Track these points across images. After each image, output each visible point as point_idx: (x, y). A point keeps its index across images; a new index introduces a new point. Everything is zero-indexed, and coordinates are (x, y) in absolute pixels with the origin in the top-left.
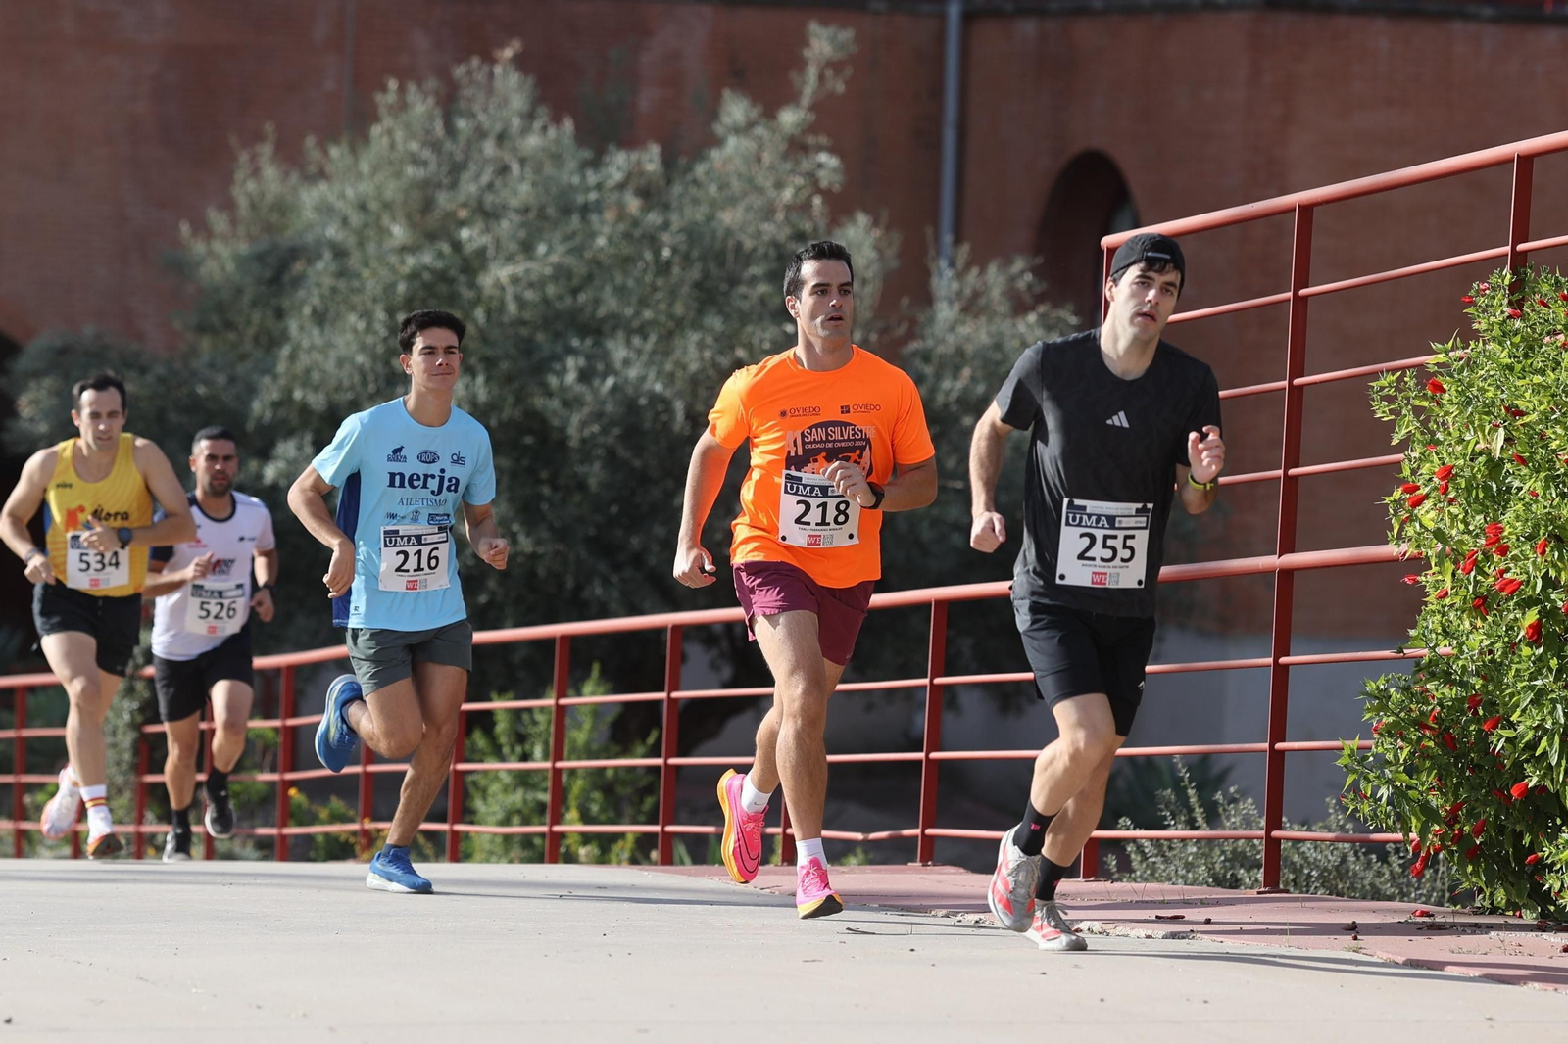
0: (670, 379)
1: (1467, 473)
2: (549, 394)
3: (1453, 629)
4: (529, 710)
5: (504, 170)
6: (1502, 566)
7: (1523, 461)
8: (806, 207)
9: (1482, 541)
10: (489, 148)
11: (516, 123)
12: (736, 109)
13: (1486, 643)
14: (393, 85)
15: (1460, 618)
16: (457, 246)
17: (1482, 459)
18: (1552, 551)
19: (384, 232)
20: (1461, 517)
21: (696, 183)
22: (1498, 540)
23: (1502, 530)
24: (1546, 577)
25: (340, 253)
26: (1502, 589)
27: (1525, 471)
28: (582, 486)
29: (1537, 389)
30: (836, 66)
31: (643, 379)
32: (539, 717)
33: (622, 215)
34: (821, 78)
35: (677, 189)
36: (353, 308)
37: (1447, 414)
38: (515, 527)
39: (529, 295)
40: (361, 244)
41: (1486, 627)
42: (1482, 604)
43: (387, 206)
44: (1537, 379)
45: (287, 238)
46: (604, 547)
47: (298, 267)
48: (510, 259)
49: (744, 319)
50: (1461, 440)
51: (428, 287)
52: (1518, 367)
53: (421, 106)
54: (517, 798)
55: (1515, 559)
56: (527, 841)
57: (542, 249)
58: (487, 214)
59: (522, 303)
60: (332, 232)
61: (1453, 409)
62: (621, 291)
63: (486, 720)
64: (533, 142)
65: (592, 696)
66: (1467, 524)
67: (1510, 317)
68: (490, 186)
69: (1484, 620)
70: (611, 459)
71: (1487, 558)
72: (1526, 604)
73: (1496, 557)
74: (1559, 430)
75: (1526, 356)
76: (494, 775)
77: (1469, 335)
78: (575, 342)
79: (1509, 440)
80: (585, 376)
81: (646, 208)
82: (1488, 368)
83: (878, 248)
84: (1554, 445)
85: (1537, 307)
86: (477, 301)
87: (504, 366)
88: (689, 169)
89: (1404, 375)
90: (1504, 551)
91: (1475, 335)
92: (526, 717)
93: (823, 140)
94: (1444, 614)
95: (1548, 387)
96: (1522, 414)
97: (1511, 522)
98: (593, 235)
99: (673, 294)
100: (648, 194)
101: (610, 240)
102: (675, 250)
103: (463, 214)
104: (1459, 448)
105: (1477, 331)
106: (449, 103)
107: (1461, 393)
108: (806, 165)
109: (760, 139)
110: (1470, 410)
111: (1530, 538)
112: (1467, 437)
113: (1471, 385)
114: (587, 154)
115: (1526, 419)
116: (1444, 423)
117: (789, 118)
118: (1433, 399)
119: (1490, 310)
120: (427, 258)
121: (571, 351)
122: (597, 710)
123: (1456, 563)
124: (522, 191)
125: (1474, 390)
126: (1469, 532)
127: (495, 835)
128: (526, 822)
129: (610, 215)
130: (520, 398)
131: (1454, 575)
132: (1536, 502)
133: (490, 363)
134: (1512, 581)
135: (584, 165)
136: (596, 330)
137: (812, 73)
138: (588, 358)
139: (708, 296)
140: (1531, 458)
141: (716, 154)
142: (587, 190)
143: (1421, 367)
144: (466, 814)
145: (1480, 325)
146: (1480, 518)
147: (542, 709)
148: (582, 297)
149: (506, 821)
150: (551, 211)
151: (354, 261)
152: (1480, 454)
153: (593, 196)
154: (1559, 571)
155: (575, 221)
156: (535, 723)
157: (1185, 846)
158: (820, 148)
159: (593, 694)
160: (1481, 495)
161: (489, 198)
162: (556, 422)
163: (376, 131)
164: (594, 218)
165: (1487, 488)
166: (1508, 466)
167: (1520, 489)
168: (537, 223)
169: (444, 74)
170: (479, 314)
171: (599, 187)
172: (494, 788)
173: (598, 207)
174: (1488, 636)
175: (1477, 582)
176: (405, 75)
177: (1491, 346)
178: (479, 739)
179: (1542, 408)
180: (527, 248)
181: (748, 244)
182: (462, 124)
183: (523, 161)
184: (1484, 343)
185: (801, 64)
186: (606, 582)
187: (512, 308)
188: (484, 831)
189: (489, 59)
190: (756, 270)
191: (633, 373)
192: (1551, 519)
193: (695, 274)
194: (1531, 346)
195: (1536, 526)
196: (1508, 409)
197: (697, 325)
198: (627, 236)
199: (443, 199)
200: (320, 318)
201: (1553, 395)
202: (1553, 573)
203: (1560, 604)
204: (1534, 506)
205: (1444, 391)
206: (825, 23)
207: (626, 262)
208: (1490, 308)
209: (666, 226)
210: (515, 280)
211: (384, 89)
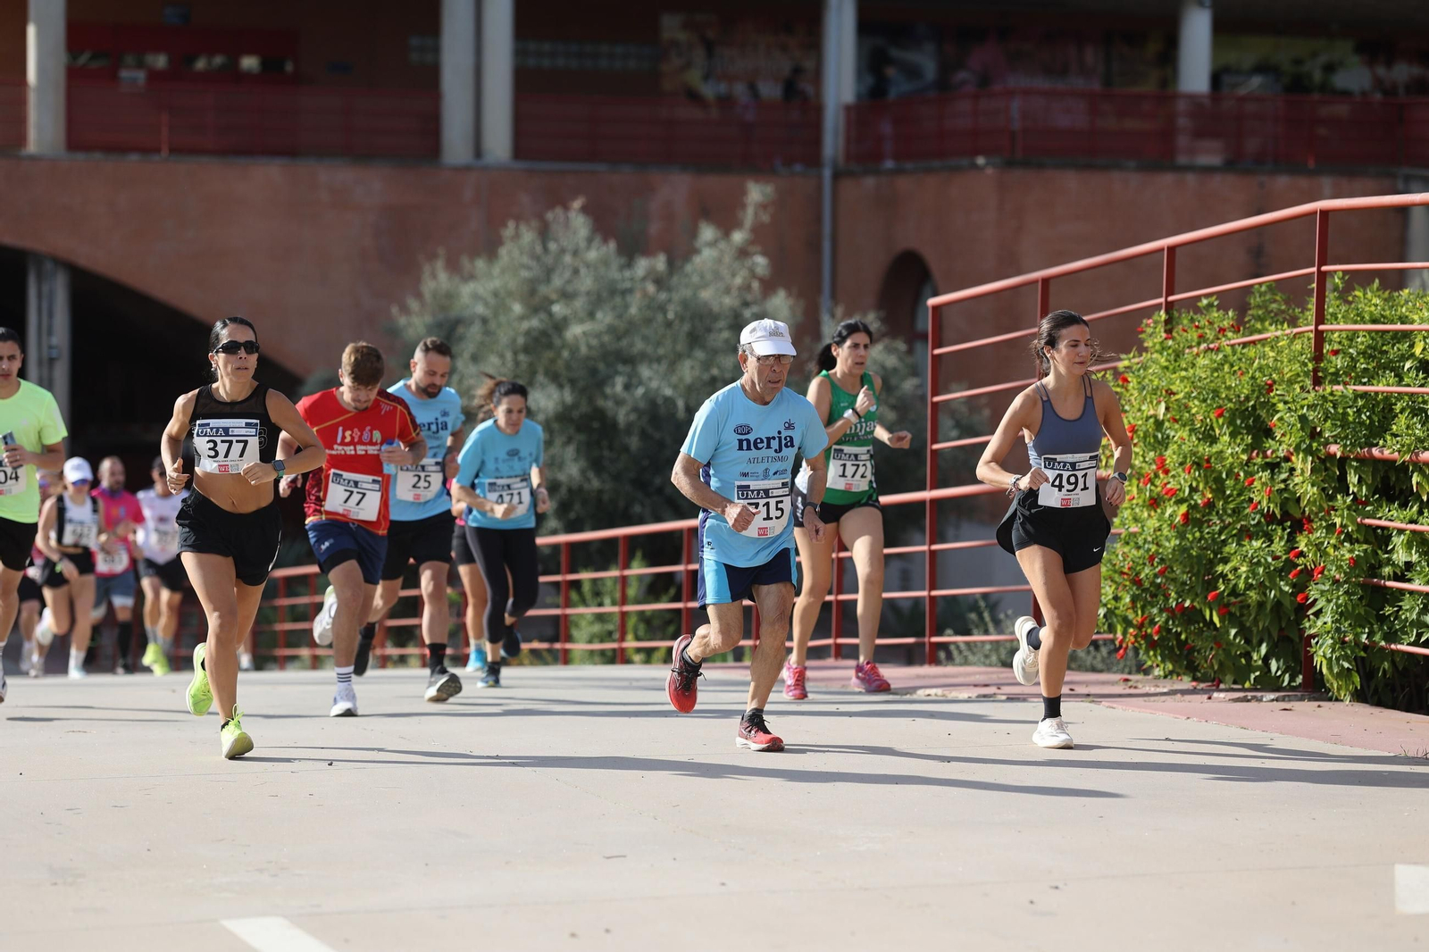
0: (675, 387)
1: (1144, 428)
2: (606, 397)
3: (1138, 518)
4: (601, 579)
5: (576, 272)
6: (1165, 481)
7: (1176, 421)
8: (748, 288)
9: (1154, 467)
10: (568, 259)
11: (583, 244)
12: (707, 233)
13: (1157, 525)
14: (511, 224)
15: (1142, 511)
16: (550, 314)
17: (1152, 420)
18: (1195, 471)
19: (508, 309)
20: (1141, 453)
21: (687, 275)
22: (1163, 466)
23: (1165, 460)
24: (1191, 486)
25: (484, 321)
26: (1166, 494)
27: (1177, 426)
28: (626, 449)
29: (1183, 379)
30: (763, 206)
31: (658, 389)
32: (609, 584)
33: (645, 294)
34: (756, 214)
35: (675, 279)
36: (493, 352)
37: (1132, 395)
38: (591, 475)
39: (594, 342)
40: (496, 315)
41: (1157, 515)
42: (1154, 503)
43: (510, 294)
44: (1183, 373)
45: (454, 313)
46: (641, 484)
47: (461, 330)
48: (582, 321)
49: (715, 352)
50: (1139, 410)
51: (536, 340)
52: (1171, 367)
53: (528, 236)
54: (597, 628)
55: (1173, 476)
56: (603, 653)
57: (599, 315)
58: (566, 296)
59: (590, 347)
60: (480, 309)
61: (1136, 393)
62: (645, 339)
63: (577, 585)
64: (592, 255)
65: (638, 570)
66: (1144, 457)
67: (1166, 339)
68: (569, 282)
69: (1156, 512)
70: (644, 435)
71: (1156, 476)
72: (1180, 502)
73: (1162, 476)
74: (1196, 402)
75: (1176, 361)
76: (581, 616)
77: (1142, 350)
78: (620, 368)
79: (1167, 409)
80: (627, 387)
81: (658, 291)
82: (1153, 369)
83: (792, 308)
84: (1194, 411)
85: (1181, 333)
86: (564, 346)
87: (581, 384)
88: (682, 267)
89: (1106, 373)
90: (1167, 472)
91: (1146, 350)
92: (599, 583)
93: (759, 248)
94: (1133, 509)
95: (1188, 378)
96: (1174, 394)
97: (1171, 456)
98: (626, 307)
99: (675, 341)
100: (660, 282)
101: (640, 309)
102: (676, 314)
103: (554, 296)
104: (1139, 414)
105: (1147, 348)
106: (544, 233)
107: (1139, 383)
108: (748, 263)
109: (721, 251)
110: (1145, 392)
111: (1181, 464)
112: (1144, 408)
113: (1144, 378)
114: (623, 260)
115: (1177, 397)
116: (1129, 401)
117: (738, 237)
118: (1122, 387)
119: (1154, 335)
120: (535, 323)
121: (617, 373)
122: (641, 577)
123: (1139, 479)
124: (586, 283)
125: (1146, 381)
126: (1146, 462)
127: (583, 650)
128: (602, 641)
129: (638, 295)
130: (591, 400)
131: (1138, 486)
132: (1185, 444)
133: (572, 382)
134: (1171, 489)
135: (622, 268)
136: (631, 360)
137: (750, 212)
138: (630, 377)
139: (695, 340)
140: (1180, 419)
141: (697, 260)
142: (623, 280)
143: (1115, 369)
144: (569, 639)
145: (1148, 344)
146: (1152, 454)
147: (610, 578)
148: (624, 343)
149: (590, 642)
150: (605, 294)
151: (492, 325)
152: (1151, 417)
153: (627, 285)
154: (1198, 483)
155: (618, 300)
156: (604, 585)
157: (983, 647)
158: (755, 254)
159: (639, 568)
160: (1152, 441)
161: (570, 289)
162: (610, 414)
163: (503, 251)
164: (629, 298)
165: (1155, 437)
166: (1167, 424)
167: (1174, 437)
168: (597, 301)
169: (541, 217)
170: (566, 354)
171: (632, 279)
172: (583, 623)
173: (630, 291)
174: (1159, 520)
175: (1151, 490)
176: (518, 219)
177: (1155, 356)
178: (574, 596)
179: (1186, 390)
180: (591, 315)
181: (716, 308)
182: (553, 246)
183: (588, 266)
184: (1151, 354)
185: (743, 206)
186: (643, 505)
187: (584, 350)
188: (579, 647)
189: (566, 208)
190: (722, 324)
191: (654, 384)
192: (1194, 454)
193: (686, 327)
194: (1178, 355)
195: (1185, 457)
196: (1167, 391)
197: (689, 356)
198: (649, 307)
199: (544, 290)
200: (475, 359)
201: (1193, 383)
202: (1194, 484)
203: (1199, 502)
204: (1183, 447)
205: (1128, 382)
206: (757, 181)
207: (648, 321)
208: (1153, 332)
209: (670, 301)
210: (584, 333)
211: (505, 225)
